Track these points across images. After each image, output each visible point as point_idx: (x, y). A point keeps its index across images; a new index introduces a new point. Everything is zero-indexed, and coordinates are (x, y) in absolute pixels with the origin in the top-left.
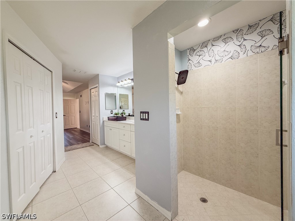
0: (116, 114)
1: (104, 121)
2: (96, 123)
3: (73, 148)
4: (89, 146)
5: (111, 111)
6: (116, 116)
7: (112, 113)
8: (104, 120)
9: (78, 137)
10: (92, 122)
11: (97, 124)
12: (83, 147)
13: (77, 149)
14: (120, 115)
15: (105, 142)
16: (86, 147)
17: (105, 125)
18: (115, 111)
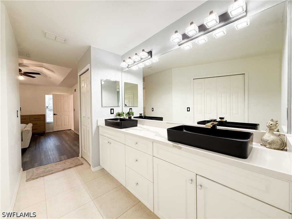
0: (119, 115)
1: (98, 127)
2: (86, 129)
3: (47, 170)
4: (75, 166)
5: (111, 109)
6: (118, 117)
7: (112, 112)
8: (98, 124)
9: (67, 145)
10: (83, 127)
11: (89, 131)
12: (64, 170)
13: (52, 173)
14: (125, 116)
15: (101, 163)
16: (69, 168)
17: (100, 133)
18: (117, 110)
